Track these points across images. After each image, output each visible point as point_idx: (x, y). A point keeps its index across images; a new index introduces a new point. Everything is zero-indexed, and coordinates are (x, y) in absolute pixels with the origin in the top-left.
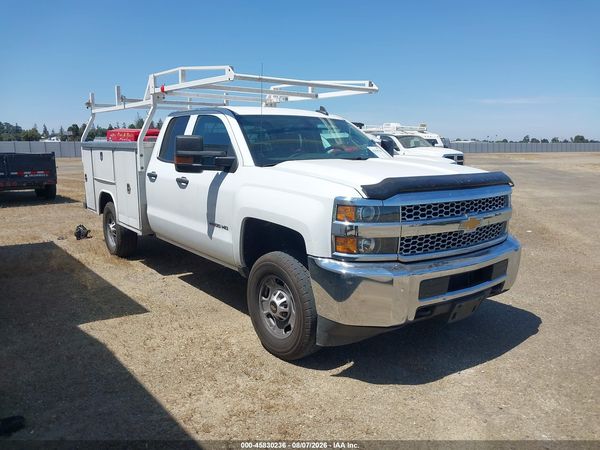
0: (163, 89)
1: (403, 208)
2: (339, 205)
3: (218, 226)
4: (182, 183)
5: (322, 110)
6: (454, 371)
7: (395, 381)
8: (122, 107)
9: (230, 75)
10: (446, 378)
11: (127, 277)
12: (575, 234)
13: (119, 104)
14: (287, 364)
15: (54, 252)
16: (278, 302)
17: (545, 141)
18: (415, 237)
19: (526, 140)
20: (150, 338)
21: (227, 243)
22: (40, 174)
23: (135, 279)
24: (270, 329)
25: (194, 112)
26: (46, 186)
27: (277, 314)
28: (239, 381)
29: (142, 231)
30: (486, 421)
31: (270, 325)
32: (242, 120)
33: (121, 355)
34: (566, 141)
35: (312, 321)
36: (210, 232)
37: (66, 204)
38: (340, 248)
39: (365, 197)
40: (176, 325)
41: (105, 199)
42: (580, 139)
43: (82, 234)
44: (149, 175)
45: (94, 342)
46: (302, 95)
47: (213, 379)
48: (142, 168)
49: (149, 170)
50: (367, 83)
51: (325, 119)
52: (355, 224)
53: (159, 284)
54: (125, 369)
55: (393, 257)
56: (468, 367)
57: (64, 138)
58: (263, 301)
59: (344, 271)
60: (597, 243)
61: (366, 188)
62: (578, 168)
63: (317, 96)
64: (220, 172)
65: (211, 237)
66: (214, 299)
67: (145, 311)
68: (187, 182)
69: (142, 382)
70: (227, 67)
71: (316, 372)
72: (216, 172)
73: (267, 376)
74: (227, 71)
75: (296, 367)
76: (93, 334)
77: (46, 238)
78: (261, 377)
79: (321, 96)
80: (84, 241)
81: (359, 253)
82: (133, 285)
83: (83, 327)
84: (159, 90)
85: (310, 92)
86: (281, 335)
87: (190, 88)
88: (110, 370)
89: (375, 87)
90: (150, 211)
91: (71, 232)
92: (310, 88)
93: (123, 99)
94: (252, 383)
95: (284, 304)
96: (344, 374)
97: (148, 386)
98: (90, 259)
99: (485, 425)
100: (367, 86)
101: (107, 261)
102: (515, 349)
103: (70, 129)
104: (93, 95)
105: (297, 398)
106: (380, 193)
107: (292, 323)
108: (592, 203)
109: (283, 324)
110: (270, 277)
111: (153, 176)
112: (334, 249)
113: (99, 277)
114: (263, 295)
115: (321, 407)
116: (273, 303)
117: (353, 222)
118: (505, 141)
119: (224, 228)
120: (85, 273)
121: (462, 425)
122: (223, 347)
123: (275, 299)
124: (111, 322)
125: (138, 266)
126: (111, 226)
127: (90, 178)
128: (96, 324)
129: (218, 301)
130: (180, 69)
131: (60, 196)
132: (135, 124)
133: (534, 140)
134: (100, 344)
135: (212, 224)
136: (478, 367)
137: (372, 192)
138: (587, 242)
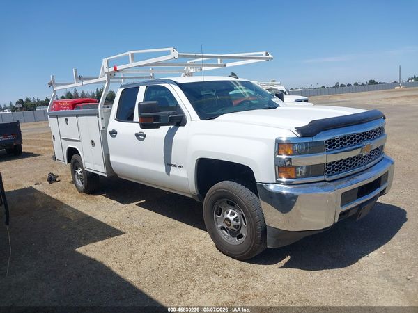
0: (115, 69)
1: (326, 141)
2: (279, 143)
3: (174, 166)
4: (140, 136)
5: (233, 75)
6: (363, 255)
7: (326, 267)
8: (80, 84)
9: (174, 54)
10: (360, 261)
11: (97, 208)
12: (398, 147)
13: (77, 82)
14: (242, 263)
15: (36, 194)
16: (232, 218)
17: (349, 85)
18: (333, 162)
19: (337, 85)
20: (133, 253)
21: (184, 178)
22: (10, 137)
23: (103, 209)
24: (225, 238)
25: (143, 84)
26: (15, 146)
27: (232, 227)
28: (213, 280)
29: (107, 173)
30: (402, 290)
31: (225, 236)
32: (183, 87)
33: (115, 268)
34: (363, 84)
35: (263, 231)
36: (168, 171)
37: (31, 158)
38: (282, 175)
39: (299, 136)
40: (149, 241)
41: (72, 152)
42: (372, 82)
43: (52, 179)
44: (110, 132)
45: (92, 262)
46: (215, 66)
47: (193, 280)
48: (103, 128)
49: (110, 128)
50: (264, 53)
51: (234, 81)
52: (290, 157)
53: (123, 211)
54: (123, 280)
55: (322, 178)
56: (372, 251)
57: (14, 109)
58: (217, 218)
59: (284, 192)
60: (416, 153)
61: (299, 129)
62: (378, 102)
63: (225, 66)
64: (172, 127)
65: (169, 175)
66: (169, 219)
67: (121, 233)
68: (144, 136)
69: (141, 288)
70: (172, 49)
71: (266, 267)
72: (169, 127)
73: (232, 274)
74: (172, 52)
75: (250, 264)
76: (88, 254)
77: (26, 185)
78: (228, 274)
79: (228, 65)
80: (54, 184)
81: (297, 177)
82: (104, 214)
83: (80, 250)
84: (112, 69)
85: (219, 63)
86: (235, 242)
87: (139, 66)
88: (112, 282)
89: (270, 56)
90: (112, 159)
91: (43, 179)
92: (219, 60)
93: (81, 79)
94: (223, 280)
95: (236, 219)
96: (286, 266)
97: (145, 291)
98: (65, 197)
99: (403, 293)
100: (264, 56)
101: (78, 198)
102: (398, 234)
103: (17, 103)
104: (53, 77)
105: (261, 288)
106: (310, 132)
107: (244, 232)
108: (398, 125)
109: (236, 233)
110: (221, 200)
111: (114, 133)
112: (278, 176)
113: (77, 211)
114: (217, 214)
115: (280, 293)
116: (227, 219)
117: (289, 155)
118: (323, 87)
119: (180, 167)
120: (64, 208)
121: (387, 295)
122: (190, 255)
123: (228, 216)
124: (99, 244)
125: (102, 199)
126: (78, 172)
127: (57, 137)
128: (88, 246)
129: (172, 220)
130: (129, 53)
131: (24, 152)
132: (65, 96)
133: (342, 85)
134: (97, 262)
135: (169, 165)
136: (379, 249)
137: (305, 132)
138: (409, 152)
